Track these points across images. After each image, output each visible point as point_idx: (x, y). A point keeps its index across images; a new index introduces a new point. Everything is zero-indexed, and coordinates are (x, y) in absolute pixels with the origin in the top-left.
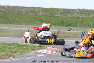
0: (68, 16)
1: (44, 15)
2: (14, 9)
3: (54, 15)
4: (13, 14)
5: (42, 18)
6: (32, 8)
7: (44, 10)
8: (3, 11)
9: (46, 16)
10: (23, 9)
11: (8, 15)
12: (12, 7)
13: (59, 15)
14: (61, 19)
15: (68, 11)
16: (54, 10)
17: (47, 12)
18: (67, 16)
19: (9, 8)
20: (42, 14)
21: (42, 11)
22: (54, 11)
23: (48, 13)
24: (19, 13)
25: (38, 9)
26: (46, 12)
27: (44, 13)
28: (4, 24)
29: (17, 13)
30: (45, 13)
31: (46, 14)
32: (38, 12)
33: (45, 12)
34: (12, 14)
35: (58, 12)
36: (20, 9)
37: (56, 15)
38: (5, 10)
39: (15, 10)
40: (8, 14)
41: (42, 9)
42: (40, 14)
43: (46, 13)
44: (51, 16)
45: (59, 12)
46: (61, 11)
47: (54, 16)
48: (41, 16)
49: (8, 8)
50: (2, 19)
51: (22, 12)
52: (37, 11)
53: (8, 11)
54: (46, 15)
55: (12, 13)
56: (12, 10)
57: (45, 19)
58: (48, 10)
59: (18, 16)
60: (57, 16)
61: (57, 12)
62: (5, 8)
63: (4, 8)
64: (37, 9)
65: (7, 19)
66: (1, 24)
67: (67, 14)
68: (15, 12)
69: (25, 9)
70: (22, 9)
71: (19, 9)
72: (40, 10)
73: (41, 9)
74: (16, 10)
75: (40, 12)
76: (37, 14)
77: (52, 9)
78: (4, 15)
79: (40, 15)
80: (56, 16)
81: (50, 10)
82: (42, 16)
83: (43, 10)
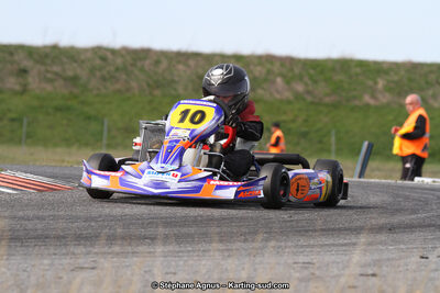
0: (436, 105)
1: (298, 97)
2: (132, 65)
3: (355, 98)
4: (128, 90)
5: (285, 113)
6: (233, 61)
7: (297, 71)
8: (70, 73)
9: (312, 103)
10: (181, 67)
11: (97, 95)
12: (122, 56)
13: (384, 101)
14: (391, 117)
15: (433, 77)
16: (358, 70)
17: (316, 82)
18: (431, 102)
19: (104, 59)
20: (288, 95)
21: (290, 75)
22: (357, 75)
23: (322, 89)
24: (158, 85)
25: (269, 66)
26: (309, 82)
27: (300, 88)
28: (74, 149)
29: (149, 85)
30: (306, 85)
31: (308, 92)
32: (266, 80)
33: (306, 79)
34: (119, 91)
35: (376, 83)
36: (164, 64)
37: (367, 99)
38: (79, 71)
39: (136, 72)
40: (95, 92)
41: (289, 62)
42: (278, 92)
43: (310, 88)
44: (335, 106)
45: (381, 84)
46: (396, 78)
47: (357, 103)
48: (281, 101)
49: (98, 62)
50: (65, 122)
51: (176, 79)
52: (257, 74)
53: (98, 74)
54: (309, 99)
55: (118, 86)
56: (117, 69)
57: (306, 121)
58: (322, 72)
59: (150, 102)
60: (372, 102)
61: (370, 83)
62: (83, 62)
63: (76, 61)
64: (260, 64)
65: (89, 118)
66: (59, 150)
67: (430, 92)
68: (134, 84)
69: (192, 62)
70: (179, 62)
71: (157, 62)
72: (276, 68)
73: (282, 65)
74: (142, 69)
75: (279, 80)
76: (260, 92)
77: (344, 65)
78: (76, 97)
79: (278, 96)
80: (368, 105)
81: (333, 69)
82: (289, 102)
83: (292, 70)
